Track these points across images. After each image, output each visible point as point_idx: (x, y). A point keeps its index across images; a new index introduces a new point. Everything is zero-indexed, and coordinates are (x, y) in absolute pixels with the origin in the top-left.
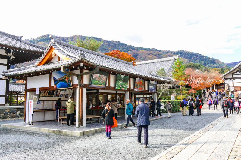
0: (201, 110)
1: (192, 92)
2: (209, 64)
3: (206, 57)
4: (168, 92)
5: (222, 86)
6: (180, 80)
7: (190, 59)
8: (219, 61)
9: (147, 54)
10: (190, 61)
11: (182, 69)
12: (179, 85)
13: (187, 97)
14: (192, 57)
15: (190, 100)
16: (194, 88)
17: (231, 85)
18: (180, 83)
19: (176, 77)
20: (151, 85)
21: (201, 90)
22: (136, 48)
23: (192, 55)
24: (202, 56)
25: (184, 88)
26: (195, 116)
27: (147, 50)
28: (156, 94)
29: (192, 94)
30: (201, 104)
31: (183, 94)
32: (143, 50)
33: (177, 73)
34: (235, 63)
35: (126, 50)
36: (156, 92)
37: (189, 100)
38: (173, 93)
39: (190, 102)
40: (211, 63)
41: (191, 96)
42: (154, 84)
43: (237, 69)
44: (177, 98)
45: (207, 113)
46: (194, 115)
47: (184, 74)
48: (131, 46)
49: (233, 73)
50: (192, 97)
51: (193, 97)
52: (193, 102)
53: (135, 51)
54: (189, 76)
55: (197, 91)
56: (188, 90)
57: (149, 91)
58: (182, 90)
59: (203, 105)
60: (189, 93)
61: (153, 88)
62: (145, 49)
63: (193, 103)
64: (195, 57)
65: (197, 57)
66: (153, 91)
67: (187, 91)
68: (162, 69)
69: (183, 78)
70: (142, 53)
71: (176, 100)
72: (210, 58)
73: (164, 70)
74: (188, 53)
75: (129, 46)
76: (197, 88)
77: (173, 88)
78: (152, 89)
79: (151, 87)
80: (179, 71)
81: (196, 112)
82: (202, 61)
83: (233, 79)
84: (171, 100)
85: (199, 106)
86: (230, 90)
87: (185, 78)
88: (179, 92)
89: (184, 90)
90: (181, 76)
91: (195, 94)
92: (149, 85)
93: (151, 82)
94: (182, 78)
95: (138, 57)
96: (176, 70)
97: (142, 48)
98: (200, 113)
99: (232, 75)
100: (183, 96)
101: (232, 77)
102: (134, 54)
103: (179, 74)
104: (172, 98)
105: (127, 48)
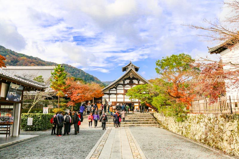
0: (80, 126)
1: (71, 105)
2: (89, 80)
3: (87, 73)
4: (43, 104)
5: (100, 101)
6: (59, 90)
7: (72, 74)
8: (97, 79)
9: (29, 62)
10: (72, 75)
11: (63, 77)
12: (57, 96)
13: (64, 110)
14: (75, 72)
15: (67, 114)
16: (73, 100)
17: (108, 100)
18: (59, 93)
19: (54, 85)
20: (12, 90)
21: (80, 103)
22: (16, 54)
23: (75, 70)
24: (83, 72)
25: (63, 100)
26: (71, 136)
27: (30, 58)
28: (20, 104)
29: (70, 107)
30: (80, 120)
31: (61, 107)
32: (25, 57)
33: (57, 82)
34: (109, 82)
35: (4, 54)
36: (21, 102)
37: (65, 115)
38: (49, 105)
39: (67, 117)
40: (90, 80)
41: (70, 109)
42: (18, 90)
43: (114, 85)
44: (53, 110)
45: (85, 129)
46: (71, 134)
47: (64, 83)
48: (11, 50)
49: (110, 89)
50: (70, 111)
51: (72, 110)
52: (70, 117)
53: (15, 57)
54: (70, 86)
55: (77, 104)
56: (67, 102)
57: (7, 99)
58: (60, 102)
59: (82, 121)
60: (67, 105)
61: (15, 95)
62: (27, 57)
63: (71, 119)
64: (77, 72)
65: (79, 72)
66: (15, 100)
67: (65, 104)
68: (40, 77)
69: (63, 88)
70: (24, 60)
71: (50, 114)
72: (90, 75)
73: (42, 78)
74: (71, 68)
75: (7, 50)
76: (76, 100)
77: (50, 99)
78: (13, 97)
79: (11, 93)
80: (59, 79)
81: (73, 128)
82: (83, 77)
83: (109, 94)
84: (44, 113)
85: (77, 122)
86: (108, 104)
87: (65, 88)
88: (55, 103)
89: (62, 101)
90: (60, 86)
91: (74, 107)
92: (8, 89)
93: (13, 86)
94: (61, 88)
95: (18, 63)
96: (55, 77)
97: (24, 55)
98: (78, 131)
99: (109, 91)
100: (60, 109)
101: (108, 92)
102: (13, 60)
103: (59, 83)
104: (46, 111)
105: (5, 52)
